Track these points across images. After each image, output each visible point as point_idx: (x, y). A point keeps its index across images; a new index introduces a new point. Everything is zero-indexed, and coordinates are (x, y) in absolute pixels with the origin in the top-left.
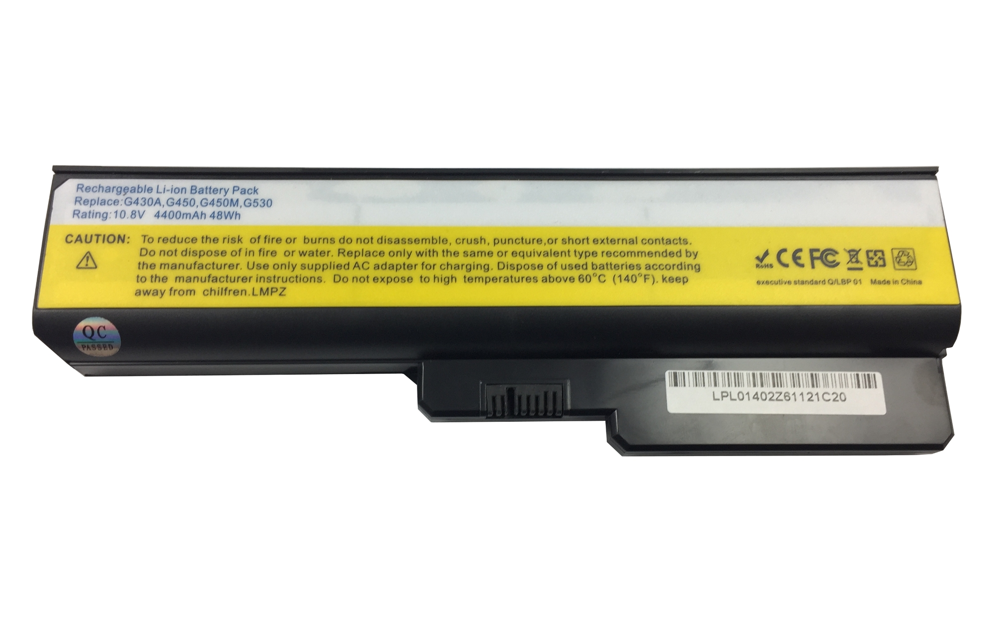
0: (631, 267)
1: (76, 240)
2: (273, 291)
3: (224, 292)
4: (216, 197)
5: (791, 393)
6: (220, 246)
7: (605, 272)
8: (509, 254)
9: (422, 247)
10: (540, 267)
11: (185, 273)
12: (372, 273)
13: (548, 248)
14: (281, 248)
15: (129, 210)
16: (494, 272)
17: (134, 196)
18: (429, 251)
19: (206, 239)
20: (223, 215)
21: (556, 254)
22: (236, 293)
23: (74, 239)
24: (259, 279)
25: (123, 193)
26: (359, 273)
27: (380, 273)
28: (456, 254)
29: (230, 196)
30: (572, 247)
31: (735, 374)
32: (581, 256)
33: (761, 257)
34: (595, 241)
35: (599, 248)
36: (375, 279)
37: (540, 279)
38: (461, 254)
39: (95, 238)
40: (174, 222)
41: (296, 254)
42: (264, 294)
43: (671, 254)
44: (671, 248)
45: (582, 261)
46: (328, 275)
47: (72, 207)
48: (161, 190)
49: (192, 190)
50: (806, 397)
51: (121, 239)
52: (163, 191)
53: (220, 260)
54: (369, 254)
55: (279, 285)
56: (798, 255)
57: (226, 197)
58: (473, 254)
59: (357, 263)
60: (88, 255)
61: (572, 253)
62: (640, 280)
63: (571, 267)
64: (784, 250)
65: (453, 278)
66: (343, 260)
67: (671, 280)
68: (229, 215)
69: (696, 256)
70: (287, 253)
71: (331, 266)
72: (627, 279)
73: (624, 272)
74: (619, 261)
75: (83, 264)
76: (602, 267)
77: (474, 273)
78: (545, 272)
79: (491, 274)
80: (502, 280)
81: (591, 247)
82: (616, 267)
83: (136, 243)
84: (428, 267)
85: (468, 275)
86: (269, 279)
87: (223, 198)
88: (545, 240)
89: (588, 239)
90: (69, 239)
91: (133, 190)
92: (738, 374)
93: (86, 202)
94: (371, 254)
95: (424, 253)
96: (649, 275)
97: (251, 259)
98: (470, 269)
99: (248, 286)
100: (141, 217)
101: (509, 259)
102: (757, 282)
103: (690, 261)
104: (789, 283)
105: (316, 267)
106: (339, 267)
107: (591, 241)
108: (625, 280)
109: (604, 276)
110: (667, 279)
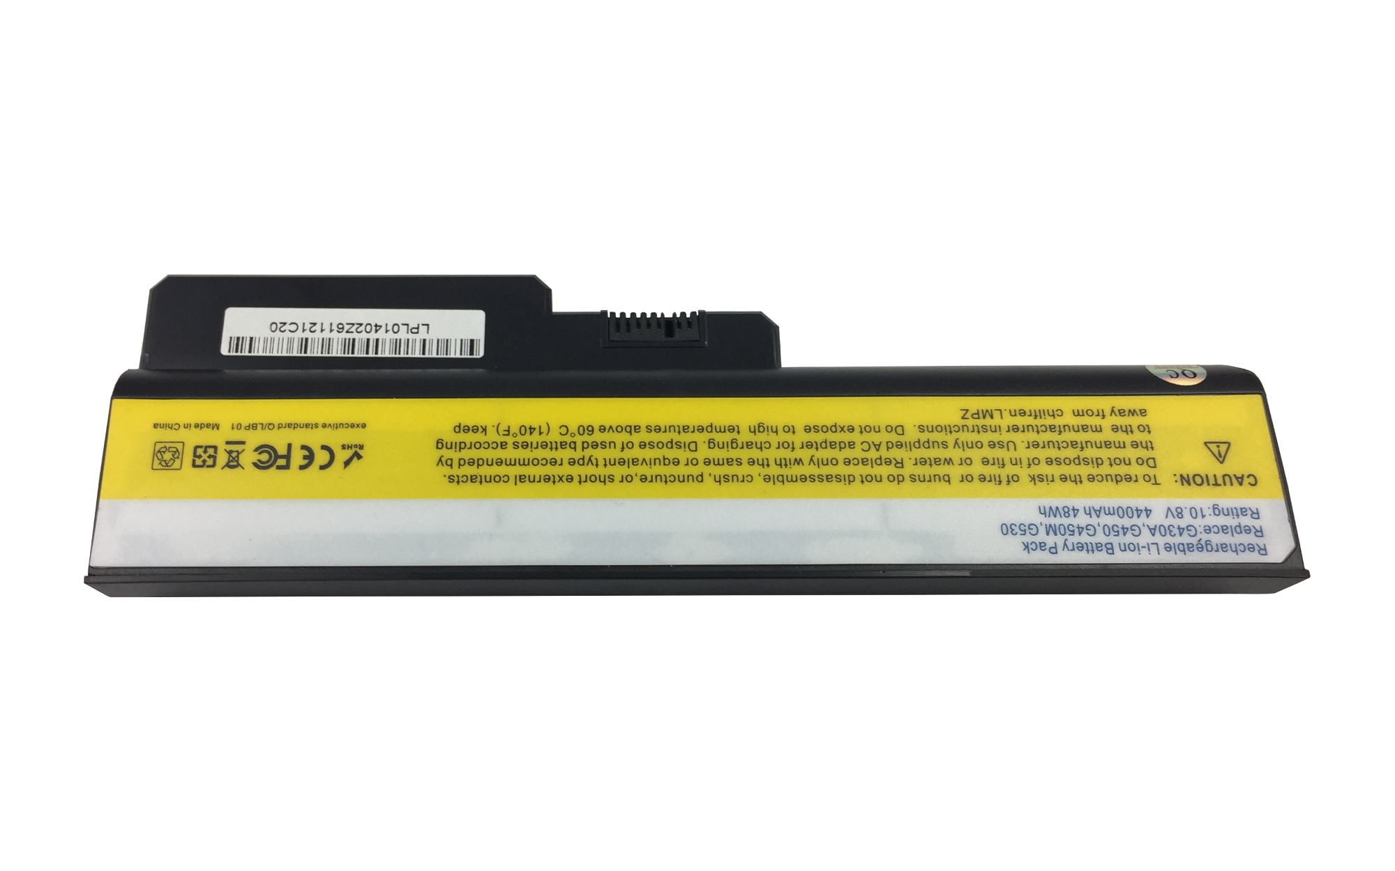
0: (526, 445)
1: (1242, 478)
2: (976, 415)
3: (1038, 414)
4: (1076, 539)
5: (335, 332)
6: (1055, 470)
7: (559, 439)
8: (683, 461)
9: (796, 470)
10: (643, 445)
11: (1090, 436)
12: (856, 437)
13: (633, 470)
14: (977, 469)
15: (1187, 520)
16: (701, 438)
17: (1185, 539)
18: (786, 465)
19: (1077, 480)
20: (1062, 513)
21: (622, 462)
22: (1023, 413)
23: (1246, 481)
24: (997, 429)
25: (1203, 542)
26: (876, 438)
27: (846, 437)
28: (752, 462)
29: (1059, 540)
30: (601, 471)
31: (399, 354)
32: (590, 460)
33: (355, 458)
34: (570, 479)
35: (566, 470)
36: (852, 429)
37: (643, 429)
38: (745, 461)
39: (1220, 481)
40: (1125, 502)
41: (956, 460)
42: (987, 411)
43: (471, 462)
44: (469, 470)
45: (589, 452)
46: (912, 435)
47: (1265, 522)
48: (1153, 548)
49: (1112, 549)
50: (318, 328)
51: (1185, 480)
52: (1150, 546)
53: (1053, 453)
54: (864, 462)
55: (971, 422)
56: (305, 462)
57: (1064, 538)
58: (729, 462)
59: (878, 450)
60: (1221, 459)
61: (601, 463)
62: (514, 429)
63: (604, 445)
64: (322, 468)
65: (753, 431)
66: (896, 454)
67: (475, 429)
68: (1054, 512)
69: (440, 460)
70: (968, 462)
71: (911, 446)
72: (532, 429)
73: (535, 438)
74: (541, 453)
75: (1223, 448)
76: (563, 445)
77: (727, 437)
78: (636, 438)
79: (705, 436)
80: (691, 429)
81: (576, 471)
82: (544, 445)
83: (1165, 472)
84: (786, 445)
85: (734, 435)
86: (985, 429)
87: (1067, 536)
88: (636, 480)
89: (580, 482)
90: (1252, 480)
91: (1190, 547)
92: (395, 354)
93: (1248, 530)
94: (861, 462)
95: (792, 463)
96: (504, 435)
97: (1013, 454)
98: (732, 443)
99: (1008, 420)
100: (1169, 508)
101: (683, 455)
102: (365, 426)
103: (447, 454)
104: (324, 426)
105: (928, 444)
106: (900, 445)
107: (576, 479)
108: (534, 429)
109: (561, 433)
110: (481, 429)
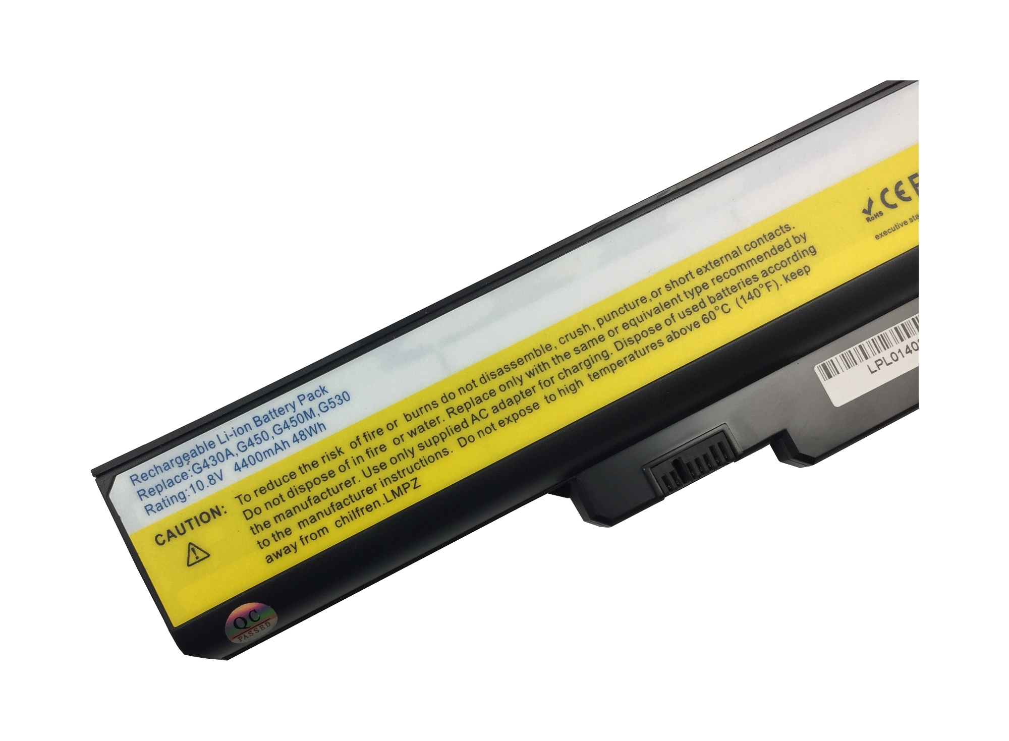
0: (748, 282)
1: (169, 538)
2: (405, 488)
3: (356, 514)
4: (286, 417)
6: (324, 468)
7: (725, 300)
8: (620, 329)
9: (529, 366)
10: (658, 327)
11: (305, 514)
12: (494, 418)
13: (655, 303)
14: (387, 438)
15: (203, 477)
16: (616, 356)
17: (199, 459)
18: (539, 366)
19: (303, 468)
20: (306, 433)
21: (667, 305)
22: (369, 508)
23: (165, 537)
24: (384, 482)
25: (185, 462)
26: (481, 425)
27: (503, 414)
28: (567, 355)
29: (300, 409)
30: (679, 290)
31: (878, 337)
32: (693, 295)
34: (699, 272)
35: (707, 277)
36: (501, 423)
37: (664, 340)
38: (573, 353)
39: (187, 525)
40: (260, 467)
41: (407, 437)
42: (399, 496)
43: (781, 248)
44: (778, 241)
45: (697, 300)
46: (451, 442)
47: (139, 505)
48: (223, 438)
49: (256, 422)
51: (216, 512)
52: (226, 440)
53: (332, 483)
54: (479, 400)
55: (408, 478)
56: (900, 189)
57: (297, 412)
58: (585, 347)
59: (473, 415)
60: (191, 546)
61: (683, 297)
62: (764, 291)
63: (689, 312)
65: (578, 383)
66: (457, 420)
67: (794, 276)
68: (313, 431)
69: (805, 238)
70: (397, 441)
71: (448, 432)
72: (750, 297)
73: (744, 291)
74: (733, 281)
75: (193, 559)
76: (720, 296)
77: (597, 366)
78: (666, 331)
79: (614, 359)
80: (628, 359)
81: (698, 281)
82: (734, 289)
83: (234, 509)
84: (547, 383)
85: (591, 372)
86: (394, 478)
87: (295, 415)
88: (649, 297)
89: (690, 273)
90: (160, 540)
91: (194, 453)
93: (152, 492)
94: (482, 398)
95: (535, 370)
96: (770, 282)
97: (363, 466)
98: (590, 364)
99: (377, 495)
100: (221, 479)
101: (624, 335)
102: (876, 238)
103: (802, 246)
104: (905, 223)
105: (434, 441)
106: (457, 428)
107: (694, 274)
108: (749, 299)
109: (727, 305)
110: (789, 277)
